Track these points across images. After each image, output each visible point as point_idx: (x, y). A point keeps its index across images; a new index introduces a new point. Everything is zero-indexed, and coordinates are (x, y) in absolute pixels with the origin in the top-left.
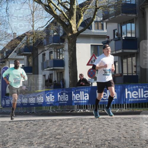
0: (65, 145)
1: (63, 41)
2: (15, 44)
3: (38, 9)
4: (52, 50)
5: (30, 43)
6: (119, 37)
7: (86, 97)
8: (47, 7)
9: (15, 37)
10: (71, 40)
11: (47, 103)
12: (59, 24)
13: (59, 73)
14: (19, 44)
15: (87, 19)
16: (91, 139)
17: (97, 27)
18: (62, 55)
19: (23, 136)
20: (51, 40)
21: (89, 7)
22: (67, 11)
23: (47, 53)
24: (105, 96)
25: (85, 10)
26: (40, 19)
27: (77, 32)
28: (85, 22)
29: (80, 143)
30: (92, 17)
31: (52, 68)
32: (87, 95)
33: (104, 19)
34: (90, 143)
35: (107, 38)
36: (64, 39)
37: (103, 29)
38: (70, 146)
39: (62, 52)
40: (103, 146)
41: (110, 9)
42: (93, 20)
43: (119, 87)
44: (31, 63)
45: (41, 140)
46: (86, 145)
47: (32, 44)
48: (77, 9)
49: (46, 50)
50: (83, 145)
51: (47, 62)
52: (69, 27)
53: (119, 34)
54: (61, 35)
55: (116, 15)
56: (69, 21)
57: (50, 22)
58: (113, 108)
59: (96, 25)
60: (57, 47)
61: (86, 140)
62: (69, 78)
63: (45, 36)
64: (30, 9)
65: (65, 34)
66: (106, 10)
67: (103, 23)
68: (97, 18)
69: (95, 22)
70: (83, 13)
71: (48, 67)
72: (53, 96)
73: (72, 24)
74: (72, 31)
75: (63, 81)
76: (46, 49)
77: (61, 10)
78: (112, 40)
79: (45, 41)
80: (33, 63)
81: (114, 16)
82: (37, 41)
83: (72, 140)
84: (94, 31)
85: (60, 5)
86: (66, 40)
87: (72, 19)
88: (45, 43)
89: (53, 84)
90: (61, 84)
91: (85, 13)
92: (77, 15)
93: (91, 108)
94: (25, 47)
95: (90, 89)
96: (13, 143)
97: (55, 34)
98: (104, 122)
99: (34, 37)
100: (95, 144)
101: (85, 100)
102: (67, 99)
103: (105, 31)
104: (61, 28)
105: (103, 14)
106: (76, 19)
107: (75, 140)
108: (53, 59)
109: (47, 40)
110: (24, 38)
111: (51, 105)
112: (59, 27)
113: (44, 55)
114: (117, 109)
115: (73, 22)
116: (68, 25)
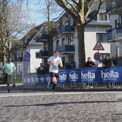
0: (75, 115)
1: (73, 30)
2: (34, 33)
3: (53, 4)
4: (64, 38)
5: (46, 32)
6: (120, 26)
7: (92, 76)
8: (60, 2)
9: (34, 27)
10: (80, 29)
11: (61, 81)
12: (69, 16)
13: (70, 56)
14: (37, 33)
15: (93, 12)
16: (97, 110)
17: (101, 18)
18: (73, 41)
19: (41, 108)
20: (63, 29)
21: (94, 2)
22: (76, 5)
23: (60, 40)
24: (108, 75)
25: (91, 4)
26: (54, 12)
27: (84, 22)
28: (91, 14)
29: (87, 114)
30: (97, 10)
31: (64, 52)
32: (93, 75)
33: (107, 11)
34: (96, 114)
35: (110, 27)
36: (74, 28)
37: (106, 19)
38: (79, 116)
39: (73, 39)
40: (107, 116)
41: (112, 3)
42: (98, 13)
43: (120, 68)
44: (47, 48)
45: (56, 111)
46: (93, 115)
47: (48, 33)
48: (85, 3)
49: (59, 38)
50: (91, 116)
51: (60, 47)
52: (78, 18)
53: (120, 24)
54: (71, 25)
55: (117, 8)
56: (78, 13)
57: (63, 14)
58: (115, 85)
59: (101, 17)
60: (69, 35)
61: (93, 111)
62: (78, 60)
63: (59, 26)
64: (46, 4)
65: (75, 24)
66: (109, 3)
67: (106, 15)
68: (101, 10)
69: (100, 14)
70: (90, 7)
71: (61, 52)
72: (66, 76)
73: (81, 16)
74: (80, 22)
75: (74, 63)
76: (59, 36)
77: (71, 4)
78: (114, 29)
79: (58, 30)
80: (49, 48)
81: (115, 9)
82: (52, 30)
83: (81, 111)
84: (99, 21)
85: (71, 1)
86: (76, 29)
87: (80, 12)
88: (59, 32)
89: (65, 65)
90: (72, 66)
91: (91, 6)
92: (84, 9)
93: (97, 85)
94: (42, 35)
95: (96, 69)
96: (33, 113)
97: (67, 24)
98: (107, 97)
99: (49, 27)
100: (101, 115)
101: (91, 79)
102: (77, 78)
103: (108, 21)
104: (72, 19)
105: (106, 7)
106: (84, 12)
107: (84, 111)
108: (65, 45)
109: (60, 30)
110: (41, 28)
111: (63, 82)
112: (70, 18)
113: (58, 41)
114: (119, 86)
115: (81, 14)
116: (78, 17)
